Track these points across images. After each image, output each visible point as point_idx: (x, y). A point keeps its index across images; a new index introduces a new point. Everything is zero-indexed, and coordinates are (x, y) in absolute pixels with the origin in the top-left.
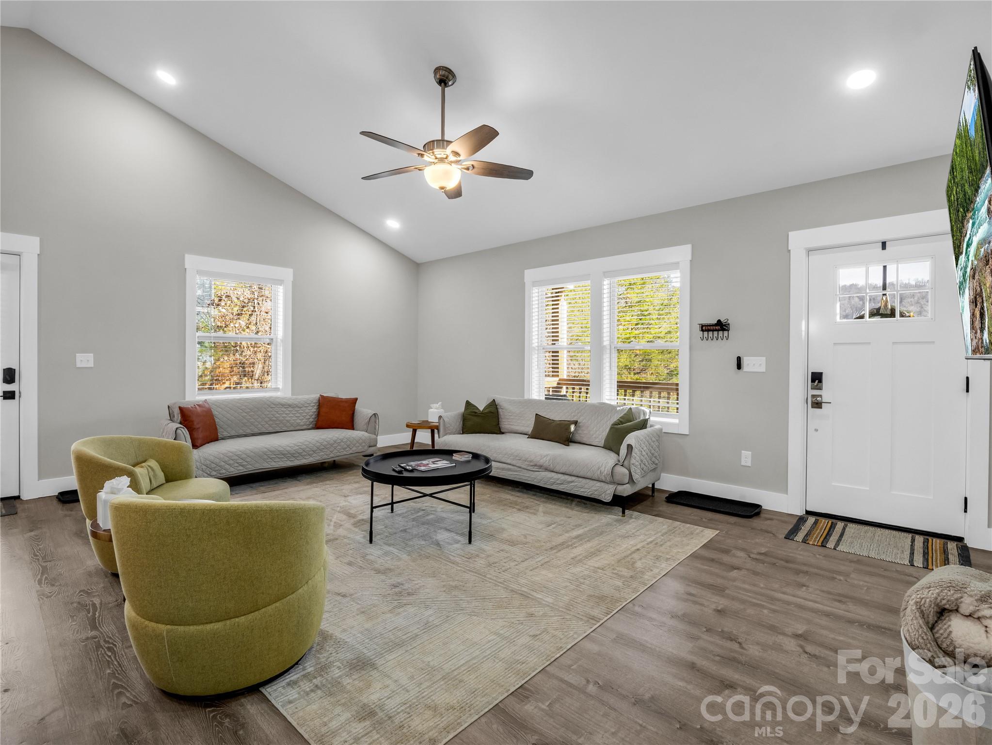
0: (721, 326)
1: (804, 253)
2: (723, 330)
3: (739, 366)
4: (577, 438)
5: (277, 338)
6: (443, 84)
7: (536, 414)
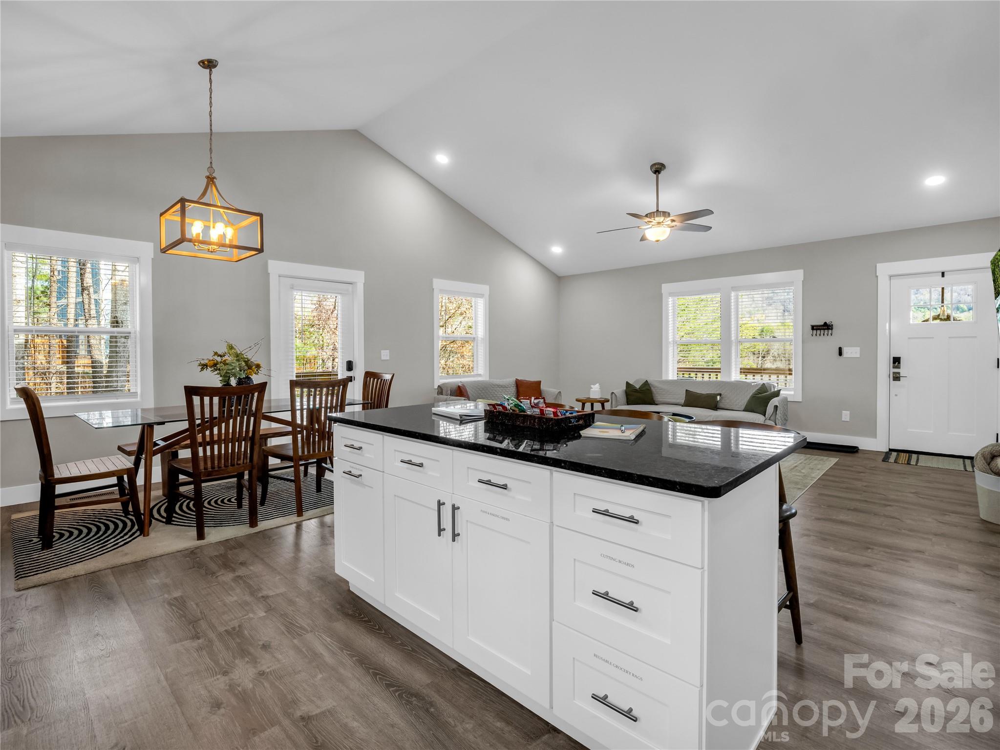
0: (827, 327)
1: (888, 278)
2: (828, 329)
3: (840, 354)
4: (721, 405)
5: (477, 337)
6: (657, 173)
7: (686, 390)
